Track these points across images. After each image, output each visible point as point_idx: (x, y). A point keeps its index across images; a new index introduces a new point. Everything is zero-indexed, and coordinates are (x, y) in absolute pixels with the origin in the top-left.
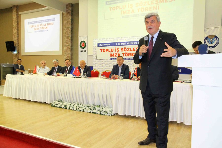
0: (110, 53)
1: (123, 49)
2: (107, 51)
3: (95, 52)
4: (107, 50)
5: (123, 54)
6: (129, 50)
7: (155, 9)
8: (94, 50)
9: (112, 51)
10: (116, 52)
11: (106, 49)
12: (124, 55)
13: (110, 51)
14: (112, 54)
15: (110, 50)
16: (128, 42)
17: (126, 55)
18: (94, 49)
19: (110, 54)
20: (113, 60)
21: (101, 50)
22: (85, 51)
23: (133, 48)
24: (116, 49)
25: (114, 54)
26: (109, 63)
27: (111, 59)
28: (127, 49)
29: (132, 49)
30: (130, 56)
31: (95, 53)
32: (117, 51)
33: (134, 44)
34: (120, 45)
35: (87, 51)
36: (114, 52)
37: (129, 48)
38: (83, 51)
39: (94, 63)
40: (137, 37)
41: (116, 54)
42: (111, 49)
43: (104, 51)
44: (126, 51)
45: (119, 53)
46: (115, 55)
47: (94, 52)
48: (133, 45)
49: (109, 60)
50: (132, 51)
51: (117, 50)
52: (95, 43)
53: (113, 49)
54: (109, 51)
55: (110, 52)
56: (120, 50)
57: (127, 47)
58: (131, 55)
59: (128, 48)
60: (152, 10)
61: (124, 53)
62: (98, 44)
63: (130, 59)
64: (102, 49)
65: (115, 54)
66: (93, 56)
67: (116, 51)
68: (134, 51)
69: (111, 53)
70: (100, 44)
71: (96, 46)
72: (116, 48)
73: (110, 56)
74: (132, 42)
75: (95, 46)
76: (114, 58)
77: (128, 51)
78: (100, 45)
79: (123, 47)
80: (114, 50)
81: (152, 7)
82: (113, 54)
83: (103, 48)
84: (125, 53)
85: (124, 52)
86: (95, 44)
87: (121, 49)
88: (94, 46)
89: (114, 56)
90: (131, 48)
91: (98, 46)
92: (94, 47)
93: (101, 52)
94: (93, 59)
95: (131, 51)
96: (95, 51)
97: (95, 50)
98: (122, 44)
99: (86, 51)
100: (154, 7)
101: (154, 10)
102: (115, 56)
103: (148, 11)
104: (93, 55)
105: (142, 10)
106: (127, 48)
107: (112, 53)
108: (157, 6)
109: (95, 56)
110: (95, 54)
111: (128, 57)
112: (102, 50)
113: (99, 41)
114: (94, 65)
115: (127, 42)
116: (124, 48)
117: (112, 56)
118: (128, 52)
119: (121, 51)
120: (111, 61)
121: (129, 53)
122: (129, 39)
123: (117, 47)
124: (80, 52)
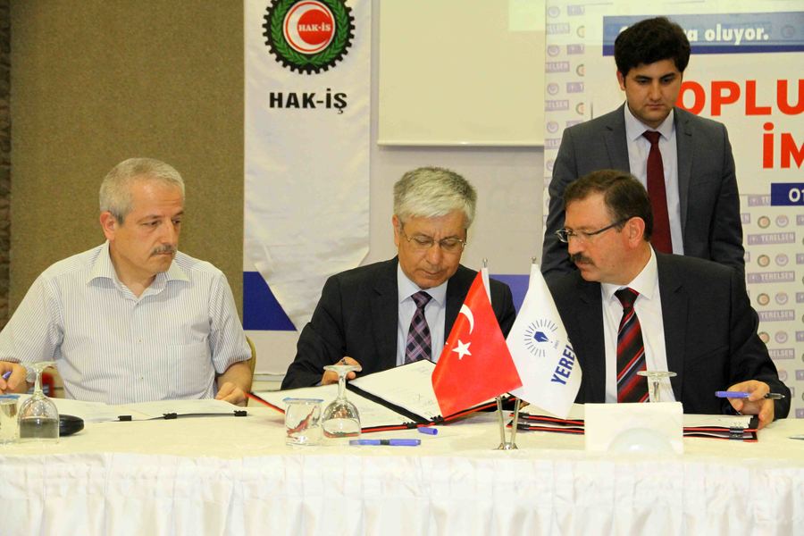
0: (769, 126)
2: (723, 107)
8: (562, 94)
9: (793, 100)
11: (717, 86)
13: (759, 103)
14: (787, 139)
15: (767, 96)
18: (561, 79)
19: (768, 140)
20: (802, 210)
22: (339, 102)
27: (780, 194)
35: (365, 101)
38: (308, 101)
42: (782, 85)
43: (689, 99)
47: (561, 118)
49: (755, 201)
52: (576, 11)
54: (752, 109)
55: (764, 119)
62: (611, 24)
66: (548, 153)
69: (783, 123)
71: (576, 50)
73: (768, 163)
75: (573, 39)
82: (799, 143)
86: (575, 21)
88: (562, 41)
92: (563, 56)
96: (574, 98)
97: (576, 88)
99: (357, 103)
104: (541, 148)
107: (798, 128)
117: (785, 164)
120: (782, 220)
124: (272, 105)
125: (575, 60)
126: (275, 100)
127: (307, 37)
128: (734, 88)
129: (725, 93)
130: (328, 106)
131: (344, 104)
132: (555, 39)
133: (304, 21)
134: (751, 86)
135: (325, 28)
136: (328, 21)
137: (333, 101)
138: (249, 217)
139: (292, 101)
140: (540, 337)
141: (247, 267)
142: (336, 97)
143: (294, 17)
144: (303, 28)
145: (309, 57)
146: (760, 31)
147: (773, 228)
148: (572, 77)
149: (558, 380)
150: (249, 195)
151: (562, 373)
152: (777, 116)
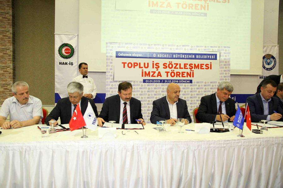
0: (143, 70)
1: (167, 65)
2: (135, 67)
3: (111, 67)
4: (135, 65)
5: (167, 73)
6: (177, 67)
7: (203, 9)
8: (109, 64)
9: (146, 66)
10: (155, 70)
11: (134, 63)
12: (169, 74)
14: (145, 72)
15: (142, 65)
16: (175, 54)
17: (173, 75)
18: (109, 61)
19: (143, 72)
20: (148, 84)
21: (124, 63)
23: (185, 64)
24: (153, 64)
25: (149, 72)
26: (141, 88)
27: (144, 81)
28: (174, 66)
29: (182, 66)
30: (179, 77)
31: (111, 69)
32: (156, 68)
33: (186, 57)
34: (161, 57)
35: (76, 64)
36: (150, 69)
37: (177, 64)
38: (66, 64)
39: (109, 87)
40: (190, 48)
41: (154, 72)
42: (145, 64)
43: (130, 65)
44: (173, 69)
45: (159, 71)
46: (151, 74)
47: (109, 68)
48: (184, 59)
49: (140, 82)
50: (182, 68)
51: (155, 66)
52: (111, 50)
53: (148, 64)
54: (140, 67)
55: (142, 69)
56: (161, 66)
57: (174, 61)
58: (181, 75)
59: (175, 64)
60: (198, 9)
61: (169, 72)
62: (117, 53)
63: (179, 81)
64: (126, 63)
65: (152, 72)
66: (107, 74)
67: (153, 68)
68: (185, 68)
69: (145, 70)
70: (121, 52)
71: (111, 56)
72: (153, 62)
73: (142, 76)
74: (183, 54)
75: (111, 55)
76: (149, 80)
77: (175, 68)
78: (121, 55)
79: (167, 61)
80: (150, 65)
81: (199, 5)
82: (147, 73)
83: (127, 60)
84: (171, 72)
85: (168, 70)
86: (111, 52)
87: (164, 65)
88: (109, 55)
89: (149, 76)
90: (180, 64)
91: (117, 57)
92: (109, 57)
93: (124, 67)
94: (107, 80)
95: (180, 68)
96: (111, 65)
97: (111, 63)
98: (165, 56)
100: (201, 6)
101: (201, 9)
102: (152, 76)
103: (192, 9)
104: (105, 72)
105: (184, 6)
106: (173, 63)
107: (147, 70)
108: (206, 5)
109: (111, 74)
110: (111, 71)
111: (175, 78)
112: (126, 65)
113: (119, 47)
114: (109, 91)
115: (173, 54)
116: (168, 63)
117: (145, 76)
118: (176, 70)
119: (164, 68)
120: (145, 85)
121: (177, 72)
122: (177, 49)
123: (156, 61)
124: (60, 64)
125: (111, 58)
126: (60, 63)
127: (66, 53)
128: (137, 64)
129: (136, 64)
130: (70, 64)
131: (73, 64)
132: (107, 55)
133: (65, 50)
134: (140, 63)
135: (69, 51)
136: (70, 50)
137: (71, 64)
138: (56, 84)
139: (63, 64)
140: (90, 116)
141: (56, 92)
142: (71, 63)
143: (64, 49)
144: (65, 51)
145: (66, 56)
146: (141, 55)
147: (143, 87)
148: (111, 61)
149: (93, 124)
150: (56, 80)
151: (94, 122)
152: (144, 68)
